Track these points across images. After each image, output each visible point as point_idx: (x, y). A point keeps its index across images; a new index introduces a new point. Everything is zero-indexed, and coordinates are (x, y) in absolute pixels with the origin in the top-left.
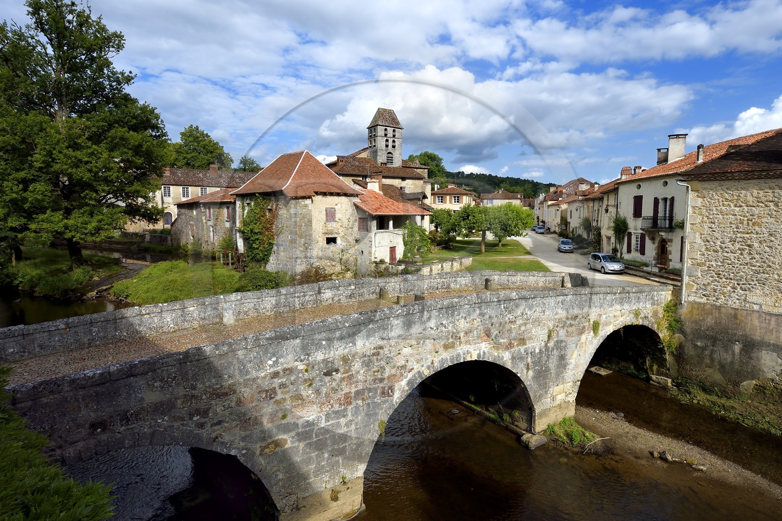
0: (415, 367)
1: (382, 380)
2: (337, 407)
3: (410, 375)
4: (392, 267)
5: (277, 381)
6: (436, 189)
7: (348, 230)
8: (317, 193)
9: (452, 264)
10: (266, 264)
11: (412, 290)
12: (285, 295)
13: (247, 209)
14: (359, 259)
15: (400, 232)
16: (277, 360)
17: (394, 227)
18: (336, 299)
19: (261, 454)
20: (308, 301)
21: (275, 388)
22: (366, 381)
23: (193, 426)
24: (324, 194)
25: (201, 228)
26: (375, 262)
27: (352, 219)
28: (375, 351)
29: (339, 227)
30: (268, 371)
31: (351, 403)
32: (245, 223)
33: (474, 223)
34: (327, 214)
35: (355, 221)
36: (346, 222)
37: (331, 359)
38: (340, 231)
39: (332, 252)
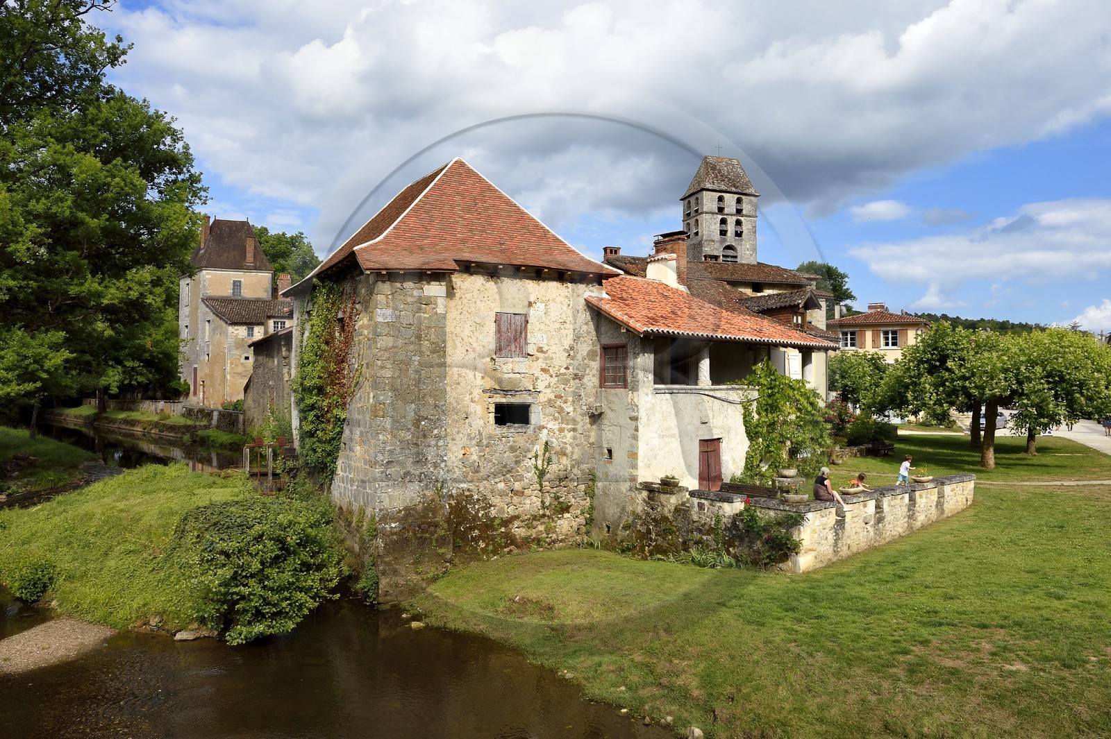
4: (701, 506)
6: (837, 316)
7: (566, 382)
8: (468, 268)
9: (912, 499)
10: (330, 481)
14: (599, 474)
15: (731, 392)
17: (716, 378)
24: (492, 272)
26: (648, 487)
29: (538, 373)
34: (498, 331)
35: (591, 355)
36: (560, 360)
38: (541, 386)
39: (513, 449)
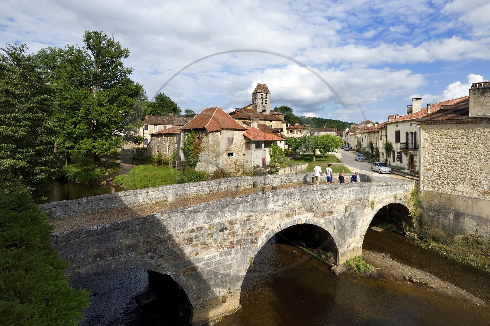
0: (270, 227)
1: (251, 234)
2: (226, 249)
3: (267, 232)
4: (263, 169)
5: (193, 234)
6: (289, 126)
7: (239, 148)
8: (223, 129)
9: (296, 167)
10: (195, 167)
11: (271, 183)
12: (202, 185)
13: (186, 137)
14: (245, 165)
15: (267, 150)
16: (194, 223)
17: (265, 147)
18: (229, 188)
19: (184, 275)
20: (214, 189)
21: (192, 238)
22: (242, 235)
23: (148, 258)
24: (227, 129)
25: (162, 147)
26: (254, 166)
27: (242, 143)
28: (248, 218)
29: (235, 147)
30: (189, 228)
31: (234, 247)
32: (185, 145)
33: (309, 145)
34: (228, 140)
35: (244, 144)
36: (238, 145)
37: (223, 222)
38: (235, 149)
39: (231, 161)
